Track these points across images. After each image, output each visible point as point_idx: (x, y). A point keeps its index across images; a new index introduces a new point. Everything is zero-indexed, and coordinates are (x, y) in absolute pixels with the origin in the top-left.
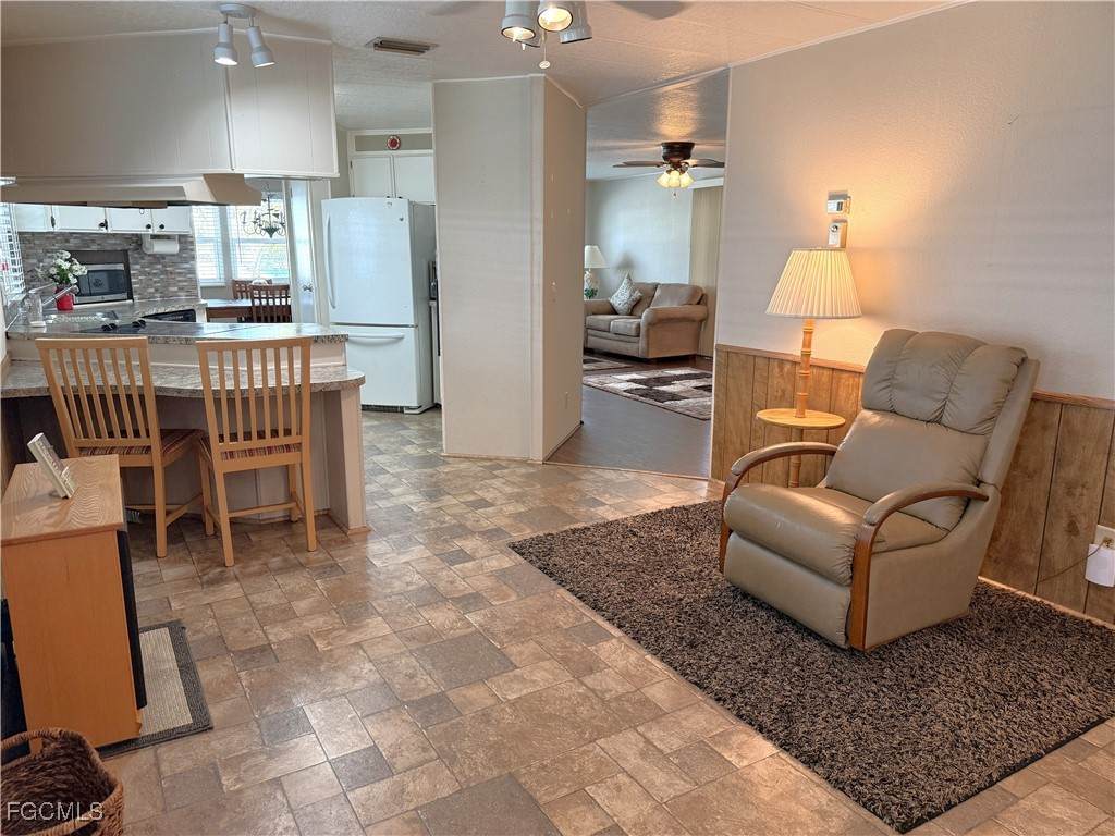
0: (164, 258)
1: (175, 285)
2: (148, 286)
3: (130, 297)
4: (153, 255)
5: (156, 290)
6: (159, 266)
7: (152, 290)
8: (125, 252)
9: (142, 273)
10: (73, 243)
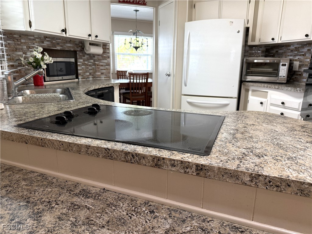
0: (94, 57)
1: (99, 71)
2: (86, 72)
3: (77, 78)
4: (89, 54)
5: (90, 74)
6: (92, 61)
7: (88, 74)
8: (75, 52)
9: (84, 64)
10: (46, 44)
